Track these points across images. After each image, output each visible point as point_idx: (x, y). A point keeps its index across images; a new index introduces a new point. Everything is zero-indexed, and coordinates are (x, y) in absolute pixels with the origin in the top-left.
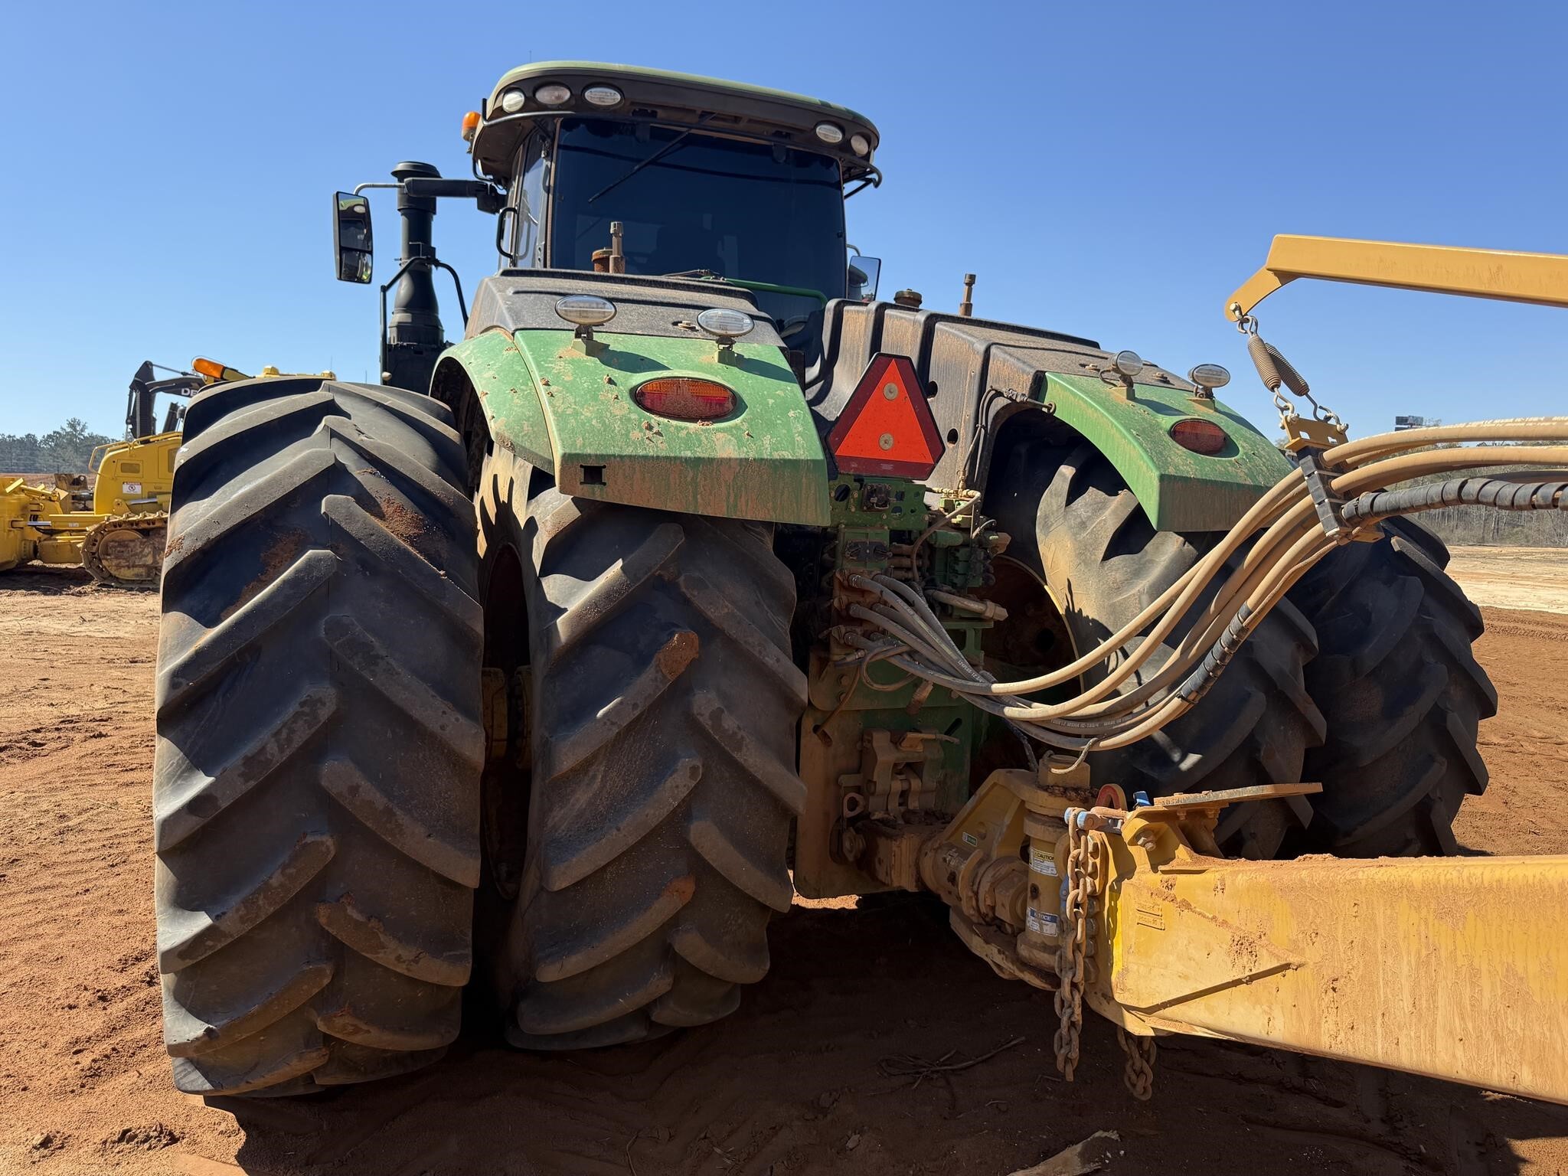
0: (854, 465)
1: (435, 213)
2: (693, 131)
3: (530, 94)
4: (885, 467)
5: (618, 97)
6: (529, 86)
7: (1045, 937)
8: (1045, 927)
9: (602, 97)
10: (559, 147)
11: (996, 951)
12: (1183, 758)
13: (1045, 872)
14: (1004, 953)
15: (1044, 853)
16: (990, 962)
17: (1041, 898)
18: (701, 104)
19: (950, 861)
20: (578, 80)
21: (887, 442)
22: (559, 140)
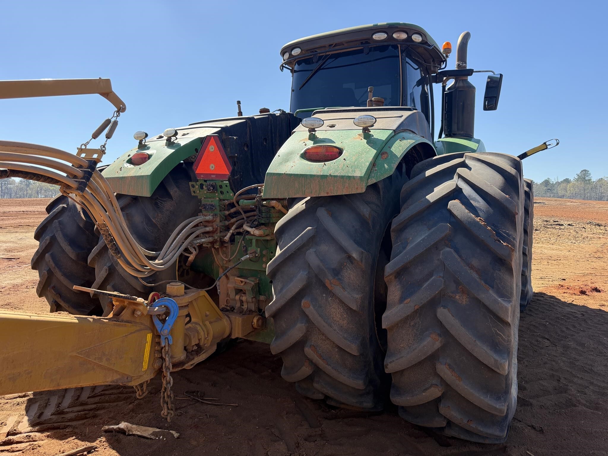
0: (202, 176)
2: (332, 53)
4: (213, 176)
21: (212, 167)
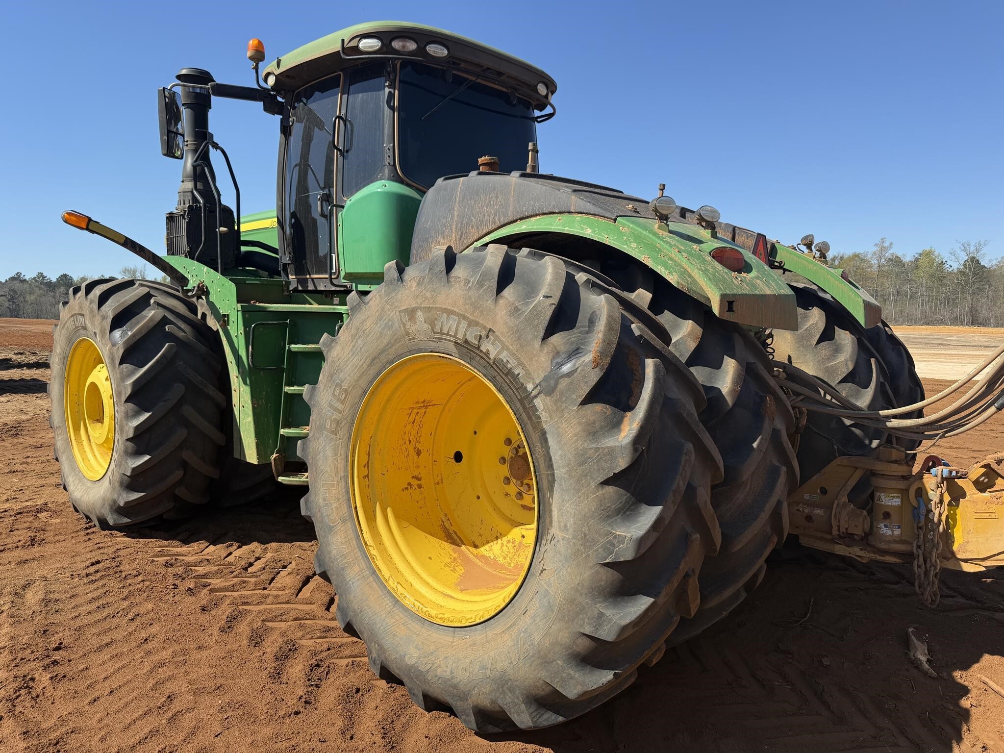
1: (210, 108)
2: (479, 81)
3: (386, 42)
5: (446, 52)
6: (385, 36)
7: (895, 536)
8: (895, 532)
9: (437, 51)
10: (400, 81)
11: (859, 550)
12: (871, 443)
13: (894, 504)
14: (865, 550)
15: (893, 495)
16: (853, 556)
17: (892, 518)
18: (487, 62)
19: (803, 511)
20: (423, 37)
22: (400, 76)
